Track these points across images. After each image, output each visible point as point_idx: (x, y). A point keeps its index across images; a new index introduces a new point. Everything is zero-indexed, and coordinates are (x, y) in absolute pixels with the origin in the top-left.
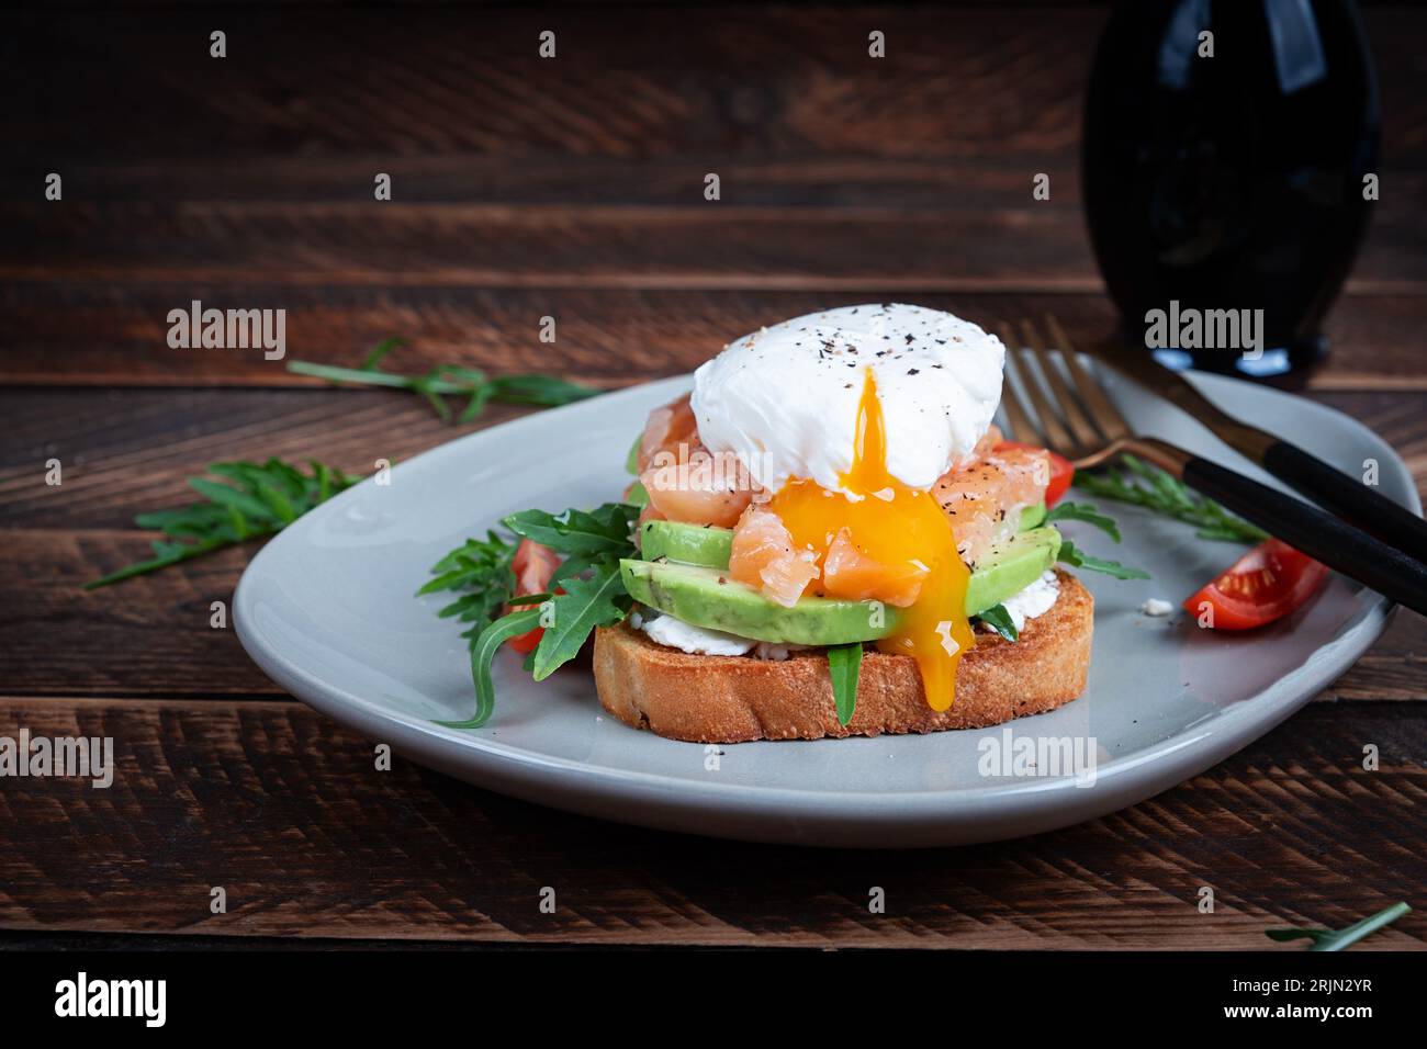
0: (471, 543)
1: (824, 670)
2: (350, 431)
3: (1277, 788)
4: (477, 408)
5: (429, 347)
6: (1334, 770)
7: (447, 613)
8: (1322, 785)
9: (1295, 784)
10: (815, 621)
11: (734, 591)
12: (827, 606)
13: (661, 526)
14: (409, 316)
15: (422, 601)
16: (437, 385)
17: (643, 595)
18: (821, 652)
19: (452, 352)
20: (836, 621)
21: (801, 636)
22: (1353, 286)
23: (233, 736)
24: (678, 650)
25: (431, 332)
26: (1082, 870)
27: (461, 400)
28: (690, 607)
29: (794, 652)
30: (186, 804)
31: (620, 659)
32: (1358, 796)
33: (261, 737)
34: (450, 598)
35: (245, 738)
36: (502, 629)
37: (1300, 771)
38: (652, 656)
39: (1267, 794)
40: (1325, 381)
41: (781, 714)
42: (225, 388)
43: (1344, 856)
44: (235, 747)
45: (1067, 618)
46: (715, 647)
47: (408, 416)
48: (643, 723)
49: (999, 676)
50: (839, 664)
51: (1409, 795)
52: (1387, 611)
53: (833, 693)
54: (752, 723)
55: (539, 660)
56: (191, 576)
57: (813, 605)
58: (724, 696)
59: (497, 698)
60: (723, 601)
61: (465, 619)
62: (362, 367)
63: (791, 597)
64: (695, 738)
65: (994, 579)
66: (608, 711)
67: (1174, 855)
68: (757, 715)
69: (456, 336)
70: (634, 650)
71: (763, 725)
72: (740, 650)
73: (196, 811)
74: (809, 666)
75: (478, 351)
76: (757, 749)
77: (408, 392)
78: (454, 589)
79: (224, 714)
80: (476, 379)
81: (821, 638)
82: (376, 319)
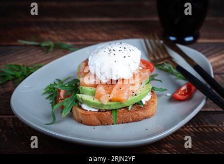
0: (51, 84)
1: (111, 114)
2: (29, 55)
3: (188, 130)
4: (51, 49)
5: (42, 36)
6: (197, 126)
7: (47, 98)
8: (195, 129)
9: (190, 129)
10: (110, 106)
11: (96, 101)
12: (112, 103)
13: (83, 88)
14: (38, 28)
15: (43, 96)
16: (44, 44)
17: (80, 101)
18: (111, 111)
19: (46, 37)
20: (114, 105)
21: (107, 108)
22: (207, 19)
23: (11, 123)
24: (87, 110)
25: (43, 32)
26: (155, 148)
27: (48, 48)
28: (89, 104)
29: (106, 111)
30: (4, 138)
31: (77, 112)
32: (201, 131)
33: (16, 123)
34: (47, 95)
35: (13, 124)
36: (57, 106)
37: (191, 126)
38: (82, 111)
39: (186, 131)
40: (200, 41)
41: (104, 121)
42: (7, 46)
43: (198, 144)
44: (12, 125)
45: (153, 102)
46: (93, 110)
47: (39, 51)
48: (81, 122)
49: (141, 113)
50: (114, 113)
51: (209, 130)
52: (207, 99)
53: (113, 117)
54: (100, 123)
55: (63, 113)
56: (3, 88)
57: (109, 103)
58: (95, 118)
59: (56, 118)
60: (94, 103)
61: (50, 99)
62: (30, 41)
63: (106, 102)
64: (90, 125)
65: (140, 96)
66: (75, 119)
67: (170, 144)
68: (100, 121)
69: (47, 33)
70: (79, 110)
71: (101, 123)
72: (97, 110)
73: (6, 139)
74: (109, 113)
75: (51, 36)
76: (100, 127)
77: (39, 46)
78: (48, 93)
79: (10, 119)
80: (51, 43)
81: (111, 108)
82: (33, 29)
